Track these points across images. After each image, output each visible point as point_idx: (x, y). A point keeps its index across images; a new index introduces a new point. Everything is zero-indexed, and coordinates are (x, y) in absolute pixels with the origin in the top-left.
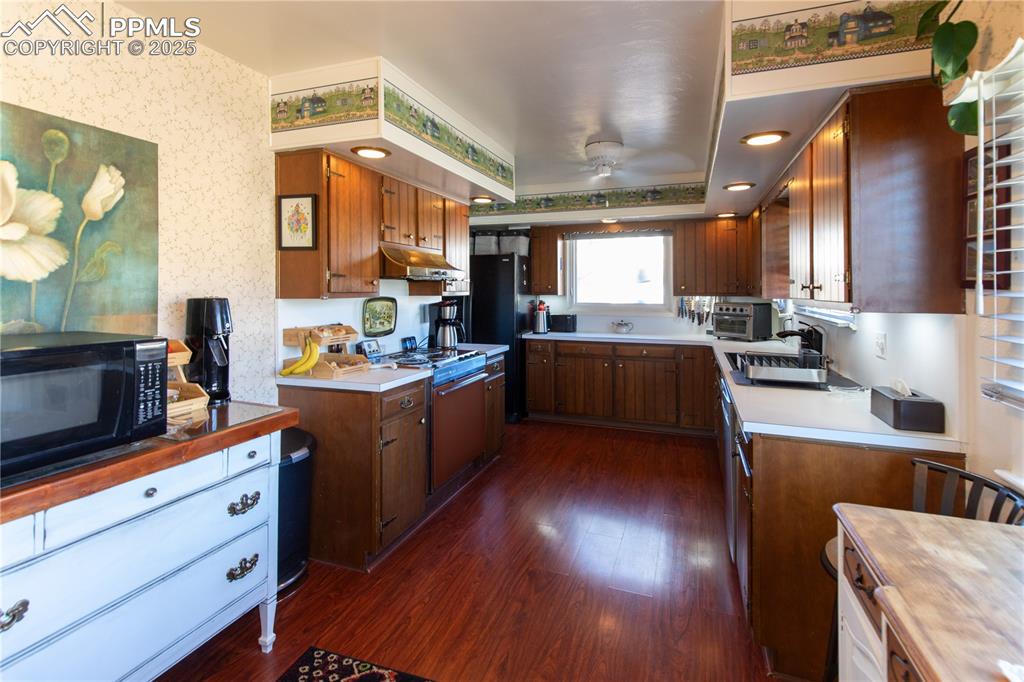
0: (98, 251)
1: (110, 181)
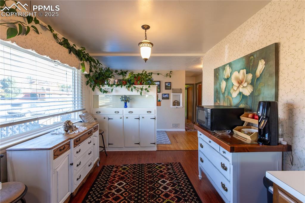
0: (259, 86)
1: (261, 64)
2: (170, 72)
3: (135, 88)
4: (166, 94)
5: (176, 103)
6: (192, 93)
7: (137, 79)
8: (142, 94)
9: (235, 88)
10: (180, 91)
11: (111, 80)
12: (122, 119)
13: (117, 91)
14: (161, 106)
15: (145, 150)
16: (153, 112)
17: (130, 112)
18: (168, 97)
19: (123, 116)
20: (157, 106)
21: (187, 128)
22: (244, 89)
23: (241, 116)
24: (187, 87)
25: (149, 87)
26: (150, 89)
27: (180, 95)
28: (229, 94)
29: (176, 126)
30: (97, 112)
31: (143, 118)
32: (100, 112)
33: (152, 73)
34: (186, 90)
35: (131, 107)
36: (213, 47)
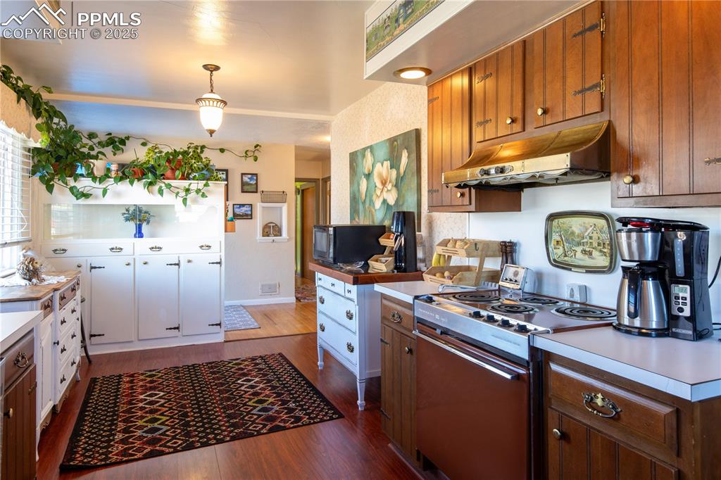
0: (403, 190)
1: (405, 157)
2: (256, 147)
3: (169, 186)
4: (243, 205)
5: (271, 230)
6: (315, 202)
7: (173, 165)
8: (188, 203)
9: (378, 192)
10: (281, 197)
11: (98, 165)
12: (131, 267)
13: (118, 194)
14: (235, 231)
15: (195, 343)
16: (215, 247)
17: (153, 248)
18: (250, 213)
19: (134, 259)
20: (226, 231)
21: (299, 295)
22: (389, 193)
23: (379, 237)
24: (301, 186)
25: (205, 185)
26: (208, 191)
27: (281, 208)
28: (372, 204)
29: (271, 289)
30: (56, 250)
31: (189, 261)
32: (65, 250)
33: (203, 147)
34: (299, 197)
35: (152, 236)
36: (348, 108)
